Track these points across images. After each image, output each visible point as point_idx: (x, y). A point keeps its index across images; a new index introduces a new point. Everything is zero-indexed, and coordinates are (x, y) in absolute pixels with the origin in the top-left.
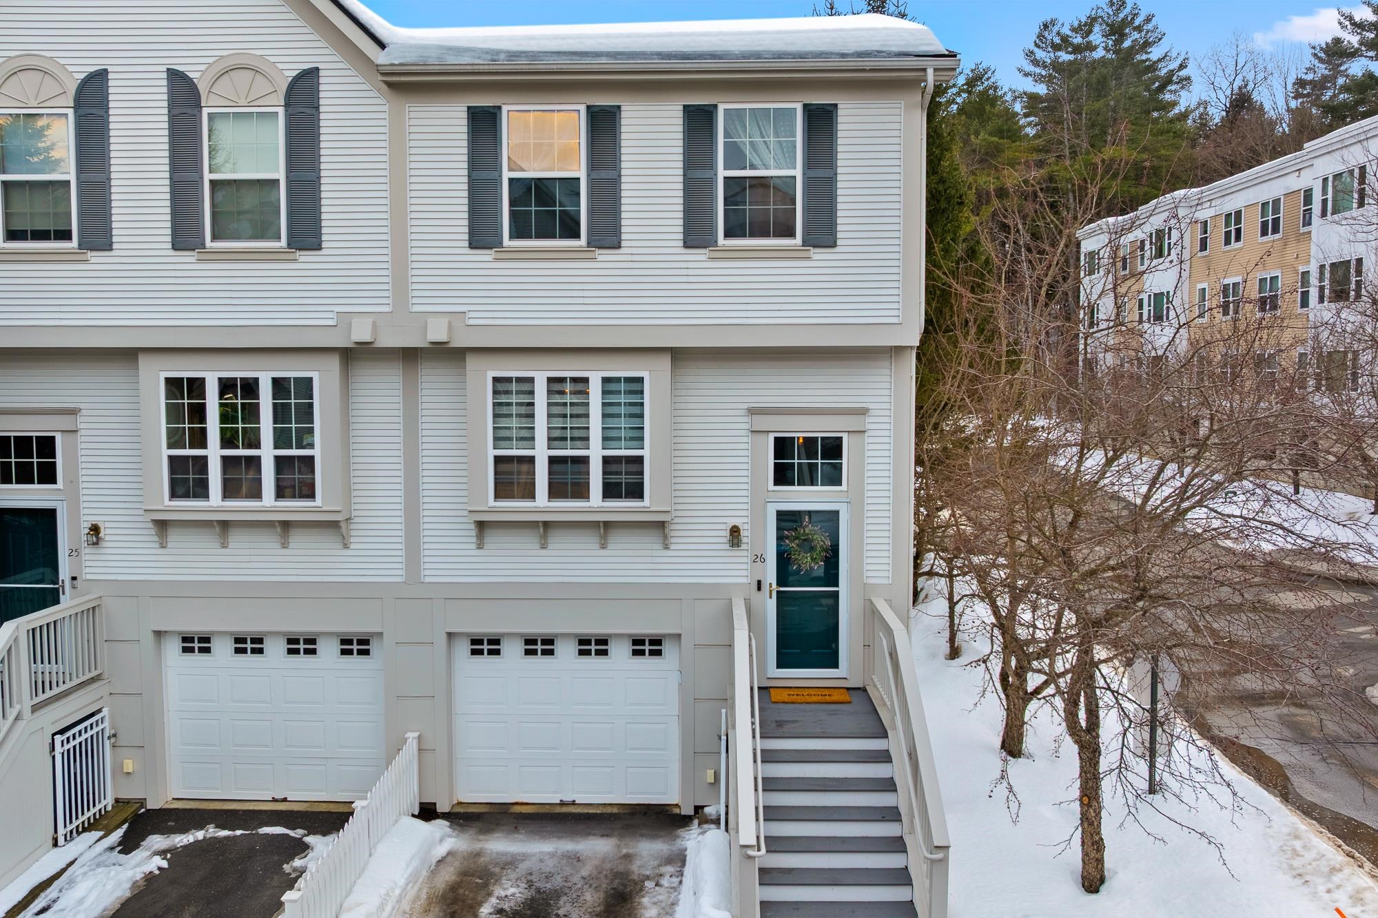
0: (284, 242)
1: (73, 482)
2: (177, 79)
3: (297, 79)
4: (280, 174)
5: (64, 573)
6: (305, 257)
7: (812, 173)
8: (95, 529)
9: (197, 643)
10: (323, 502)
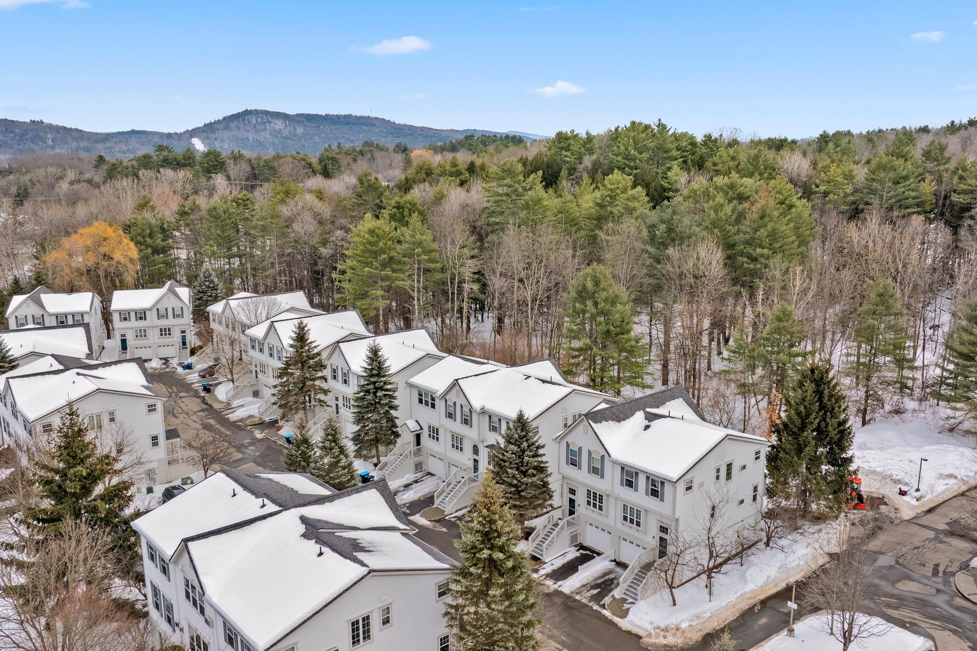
0: (600, 476)
1: (577, 497)
2: (589, 450)
3: (602, 456)
4: (599, 467)
6: (602, 479)
7: (662, 491)
8: (579, 505)
10: (604, 513)
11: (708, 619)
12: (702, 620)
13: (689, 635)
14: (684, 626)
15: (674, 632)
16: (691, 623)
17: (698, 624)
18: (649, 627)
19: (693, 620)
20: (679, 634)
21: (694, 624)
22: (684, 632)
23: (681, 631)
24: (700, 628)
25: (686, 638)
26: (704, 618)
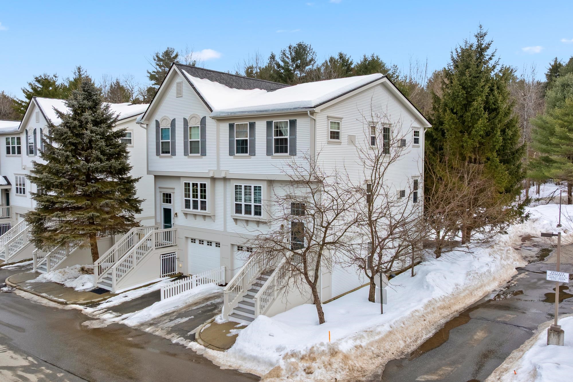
0: (200, 154)
1: (174, 204)
2: (185, 120)
3: (202, 118)
4: (200, 140)
5: (172, 223)
6: (204, 157)
7: (291, 137)
8: (176, 214)
9: (193, 241)
10: (207, 212)
11: (387, 336)
12: (377, 338)
13: (358, 364)
14: (345, 347)
15: (326, 359)
16: (358, 343)
17: (371, 344)
18: (274, 356)
19: (361, 337)
20: (337, 362)
21: (364, 344)
22: (346, 357)
23: (340, 356)
24: (376, 351)
25: (352, 370)
26: (379, 333)
